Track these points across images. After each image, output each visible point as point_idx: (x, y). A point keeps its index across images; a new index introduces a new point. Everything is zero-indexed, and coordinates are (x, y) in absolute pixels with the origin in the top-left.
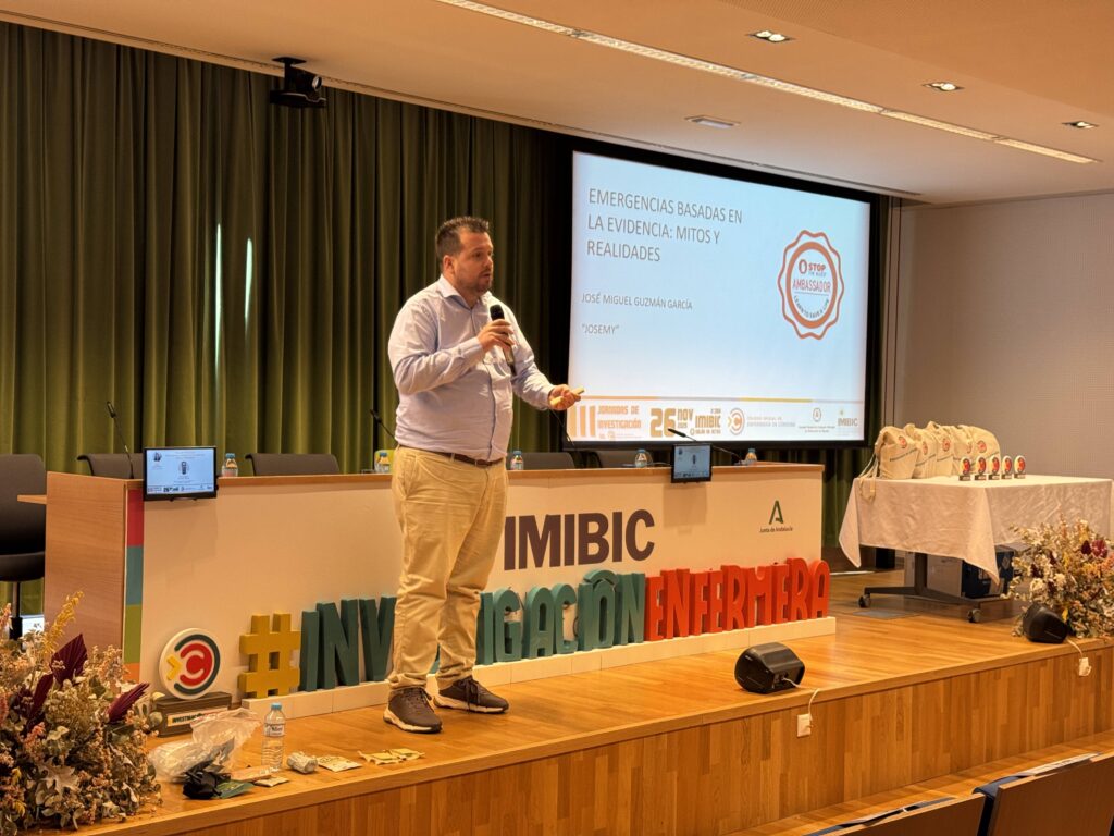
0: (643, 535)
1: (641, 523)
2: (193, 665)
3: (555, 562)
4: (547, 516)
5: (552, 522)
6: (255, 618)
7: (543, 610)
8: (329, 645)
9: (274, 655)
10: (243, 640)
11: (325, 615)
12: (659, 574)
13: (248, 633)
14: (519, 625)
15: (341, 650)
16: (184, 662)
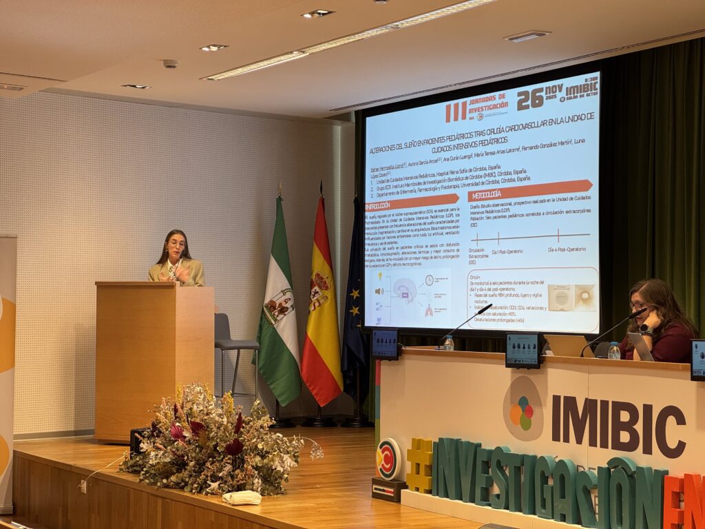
0: (673, 432)
1: (671, 420)
2: (387, 459)
4: (586, 399)
5: (590, 404)
6: (413, 440)
7: (562, 478)
8: (441, 467)
9: (418, 465)
10: (408, 450)
11: (439, 446)
12: (681, 476)
13: (411, 448)
14: (552, 488)
15: (446, 472)
16: (382, 456)
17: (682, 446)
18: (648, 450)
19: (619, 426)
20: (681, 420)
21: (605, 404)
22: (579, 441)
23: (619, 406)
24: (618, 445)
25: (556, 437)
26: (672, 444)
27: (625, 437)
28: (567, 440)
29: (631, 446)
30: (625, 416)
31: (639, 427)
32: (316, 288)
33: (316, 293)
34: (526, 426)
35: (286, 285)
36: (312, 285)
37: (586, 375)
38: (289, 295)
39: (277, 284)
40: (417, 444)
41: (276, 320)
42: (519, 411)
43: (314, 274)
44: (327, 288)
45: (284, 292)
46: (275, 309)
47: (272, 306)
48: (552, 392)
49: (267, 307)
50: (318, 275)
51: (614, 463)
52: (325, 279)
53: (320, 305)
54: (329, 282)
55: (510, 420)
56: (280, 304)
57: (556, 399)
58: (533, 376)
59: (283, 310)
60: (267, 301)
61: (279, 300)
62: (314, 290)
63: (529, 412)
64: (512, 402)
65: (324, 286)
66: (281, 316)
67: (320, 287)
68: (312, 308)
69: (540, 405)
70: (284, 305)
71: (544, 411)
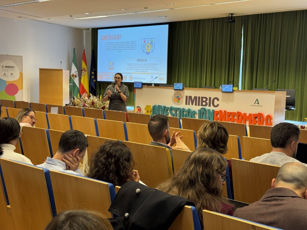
0: (216, 102)
1: (216, 100)
2: (138, 110)
3: (196, 105)
4: (194, 96)
5: (195, 98)
6: (147, 106)
7: (189, 112)
8: (155, 111)
9: (148, 111)
10: (145, 108)
11: (154, 107)
12: (219, 111)
13: (146, 107)
14: (186, 114)
15: (156, 112)
16: (137, 109)
17: (218, 105)
18: (210, 106)
19: (202, 101)
20: (218, 100)
21: (199, 97)
22: (192, 104)
23: (202, 98)
24: (202, 105)
25: (186, 104)
26: (216, 104)
27: (204, 104)
28: (189, 104)
29: (206, 105)
30: (204, 100)
31: (208, 102)
32: (83, 71)
33: (83, 72)
34: (178, 102)
35: (76, 70)
36: (82, 70)
37: (194, 92)
38: (77, 73)
39: (74, 70)
40: (148, 107)
41: (74, 79)
42: (177, 99)
43: (83, 68)
44: (86, 71)
45: (76, 72)
46: (74, 76)
47: (73, 75)
48: (186, 95)
49: (72, 75)
50: (84, 68)
51: (202, 109)
52: (85, 69)
53: (84, 75)
54: (86, 70)
55: (174, 101)
56: (75, 75)
57: (187, 97)
58: (181, 92)
59: (76, 76)
60: (72, 74)
61: (75, 74)
62: (82, 72)
63: (179, 99)
64: (174, 97)
65: (85, 71)
66: (75, 78)
67: (84, 71)
68: (82, 76)
69: (182, 98)
70: (76, 75)
71: (183, 99)
